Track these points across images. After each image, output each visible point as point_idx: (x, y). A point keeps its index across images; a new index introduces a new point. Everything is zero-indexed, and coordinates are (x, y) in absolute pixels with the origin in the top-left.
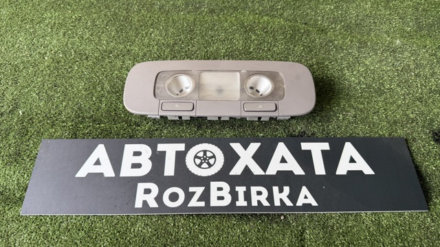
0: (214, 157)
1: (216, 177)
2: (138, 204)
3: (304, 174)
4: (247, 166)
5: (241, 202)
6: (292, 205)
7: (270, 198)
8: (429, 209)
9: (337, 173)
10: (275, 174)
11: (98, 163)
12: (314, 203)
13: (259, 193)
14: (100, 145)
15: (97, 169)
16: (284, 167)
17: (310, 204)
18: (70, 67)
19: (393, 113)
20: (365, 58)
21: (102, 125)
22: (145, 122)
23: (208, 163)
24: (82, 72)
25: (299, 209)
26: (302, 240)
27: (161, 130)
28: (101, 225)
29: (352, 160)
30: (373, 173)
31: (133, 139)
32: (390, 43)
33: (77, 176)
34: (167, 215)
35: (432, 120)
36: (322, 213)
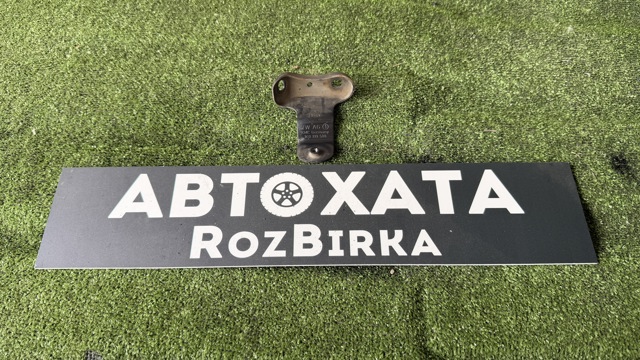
0: (299, 191)
1: (302, 218)
2: (195, 254)
3: (423, 212)
4: (345, 203)
5: (336, 251)
6: (405, 254)
7: (376, 246)
8: (599, 261)
9: (471, 212)
10: (383, 213)
11: (139, 199)
12: (437, 252)
13: (361, 239)
14: (142, 175)
15: (138, 208)
16: (397, 204)
17: (431, 254)
18: (102, 68)
19: (556, 130)
20: (521, 52)
21: (146, 148)
22: (205, 145)
23: (292, 200)
24: (118, 75)
25: (416, 259)
26: (417, 301)
27: (227, 155)
28: (144, 282)
29: (493, 195)
30: (521, 211)
31: (187, 166)
32: (558, 31)
33: (111, 216)
34: (234, 269)
35: (612, 140)
36: (447, 265)
